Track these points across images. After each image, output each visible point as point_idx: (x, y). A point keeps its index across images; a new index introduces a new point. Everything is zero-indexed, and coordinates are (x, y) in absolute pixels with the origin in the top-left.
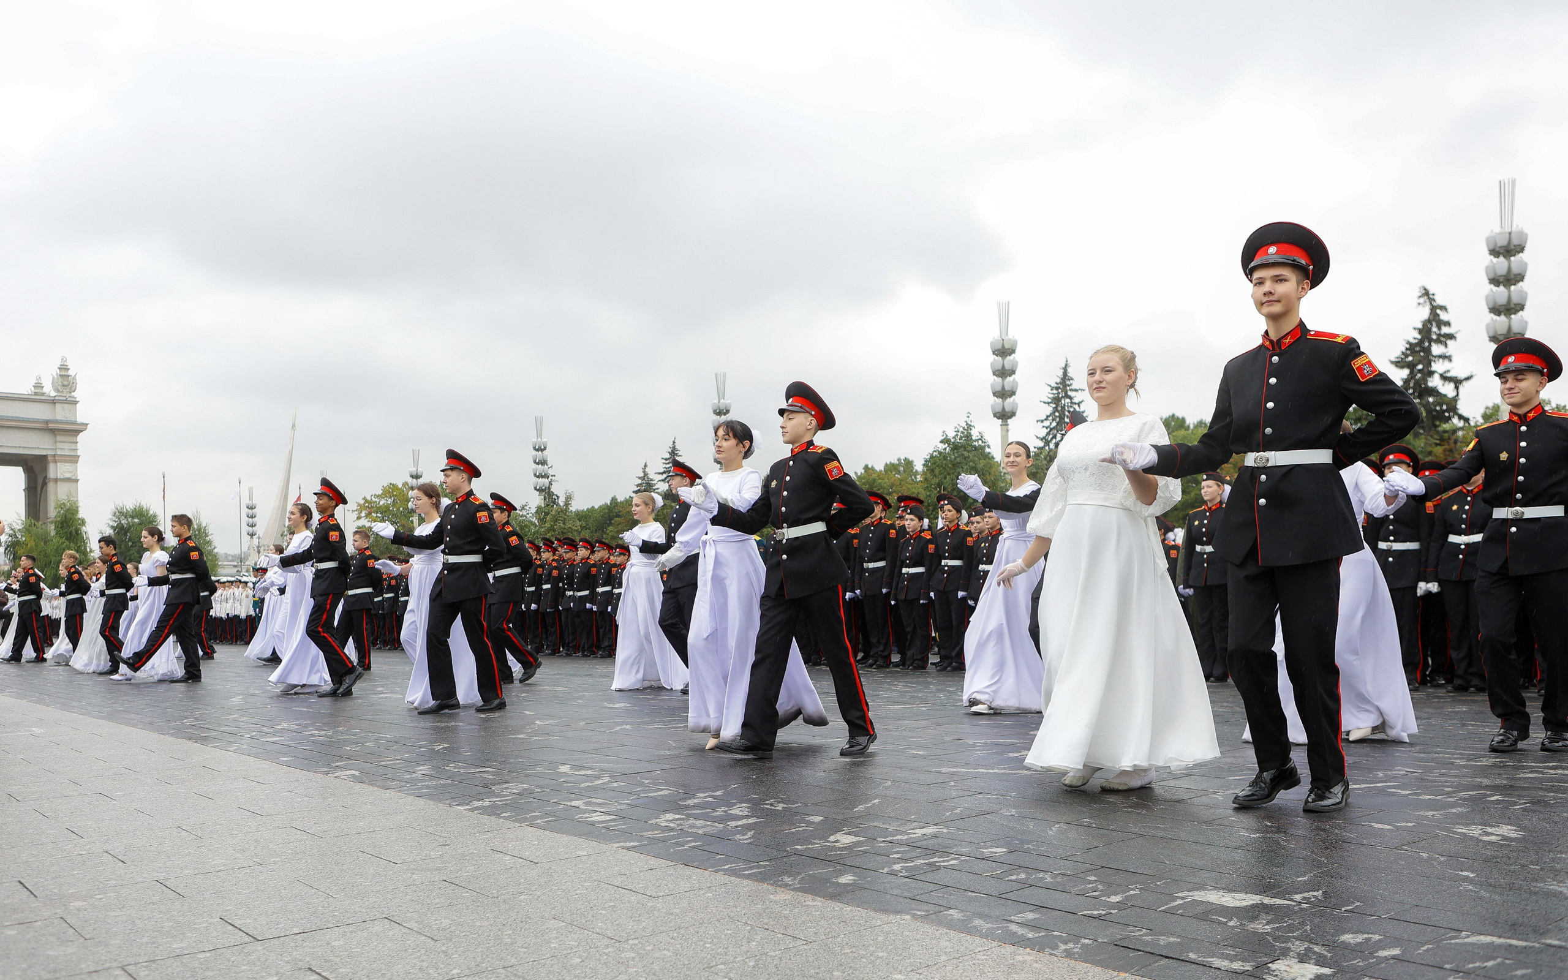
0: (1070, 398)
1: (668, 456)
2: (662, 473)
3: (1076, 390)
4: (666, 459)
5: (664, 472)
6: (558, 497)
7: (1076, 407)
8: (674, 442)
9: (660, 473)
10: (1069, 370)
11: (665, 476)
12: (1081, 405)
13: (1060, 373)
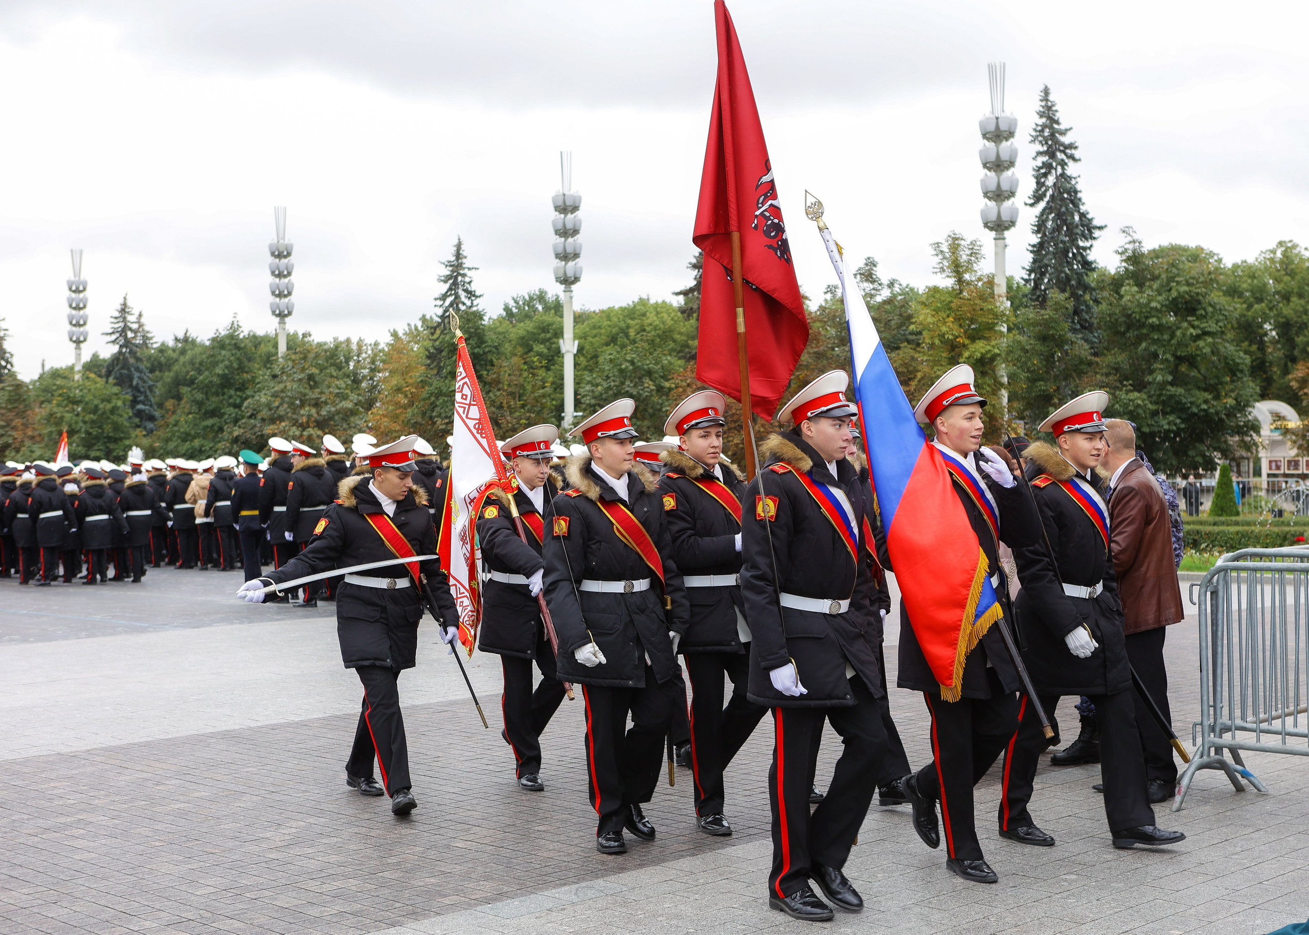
0: (464, 275)
1: (117, 314)
2: (111, 334)
3: (469, 269)
4: (116, 318)
5: (113, 333)
6: (12, 355)
7: (468, 286)
8: (125, 298)
9: (107, 334)
10: (463, 247)
11: (114, 337)
12: (472, 284)
13: (453, 250)
